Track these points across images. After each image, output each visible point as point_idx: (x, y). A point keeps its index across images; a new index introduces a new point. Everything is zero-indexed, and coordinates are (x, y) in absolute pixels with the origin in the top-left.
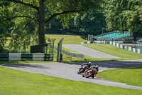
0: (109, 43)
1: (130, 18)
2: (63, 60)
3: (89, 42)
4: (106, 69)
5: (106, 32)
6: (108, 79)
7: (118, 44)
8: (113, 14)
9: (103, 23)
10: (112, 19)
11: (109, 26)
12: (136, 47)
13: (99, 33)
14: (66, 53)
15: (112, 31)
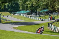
0: (21, 15)
1: (30, 5)
2: (2, 22)
3: (12, 15)
4: (20, 26)
5: (20, 10)
6: (21, 30)
7: (24, 15)
8: (23, 3)
9: (18, 7)
10: (22, 5)
11: (21, 8)
12: (32, 17)
13: (17, 11)
14: (3, 19)
15: (22, 10)
